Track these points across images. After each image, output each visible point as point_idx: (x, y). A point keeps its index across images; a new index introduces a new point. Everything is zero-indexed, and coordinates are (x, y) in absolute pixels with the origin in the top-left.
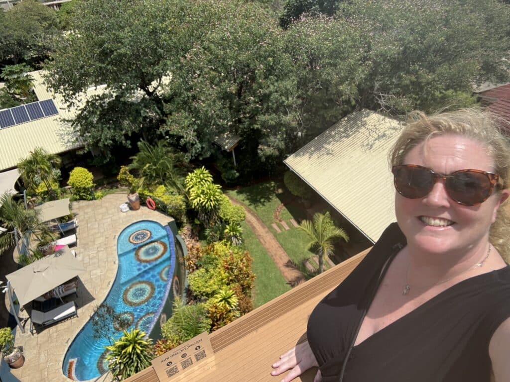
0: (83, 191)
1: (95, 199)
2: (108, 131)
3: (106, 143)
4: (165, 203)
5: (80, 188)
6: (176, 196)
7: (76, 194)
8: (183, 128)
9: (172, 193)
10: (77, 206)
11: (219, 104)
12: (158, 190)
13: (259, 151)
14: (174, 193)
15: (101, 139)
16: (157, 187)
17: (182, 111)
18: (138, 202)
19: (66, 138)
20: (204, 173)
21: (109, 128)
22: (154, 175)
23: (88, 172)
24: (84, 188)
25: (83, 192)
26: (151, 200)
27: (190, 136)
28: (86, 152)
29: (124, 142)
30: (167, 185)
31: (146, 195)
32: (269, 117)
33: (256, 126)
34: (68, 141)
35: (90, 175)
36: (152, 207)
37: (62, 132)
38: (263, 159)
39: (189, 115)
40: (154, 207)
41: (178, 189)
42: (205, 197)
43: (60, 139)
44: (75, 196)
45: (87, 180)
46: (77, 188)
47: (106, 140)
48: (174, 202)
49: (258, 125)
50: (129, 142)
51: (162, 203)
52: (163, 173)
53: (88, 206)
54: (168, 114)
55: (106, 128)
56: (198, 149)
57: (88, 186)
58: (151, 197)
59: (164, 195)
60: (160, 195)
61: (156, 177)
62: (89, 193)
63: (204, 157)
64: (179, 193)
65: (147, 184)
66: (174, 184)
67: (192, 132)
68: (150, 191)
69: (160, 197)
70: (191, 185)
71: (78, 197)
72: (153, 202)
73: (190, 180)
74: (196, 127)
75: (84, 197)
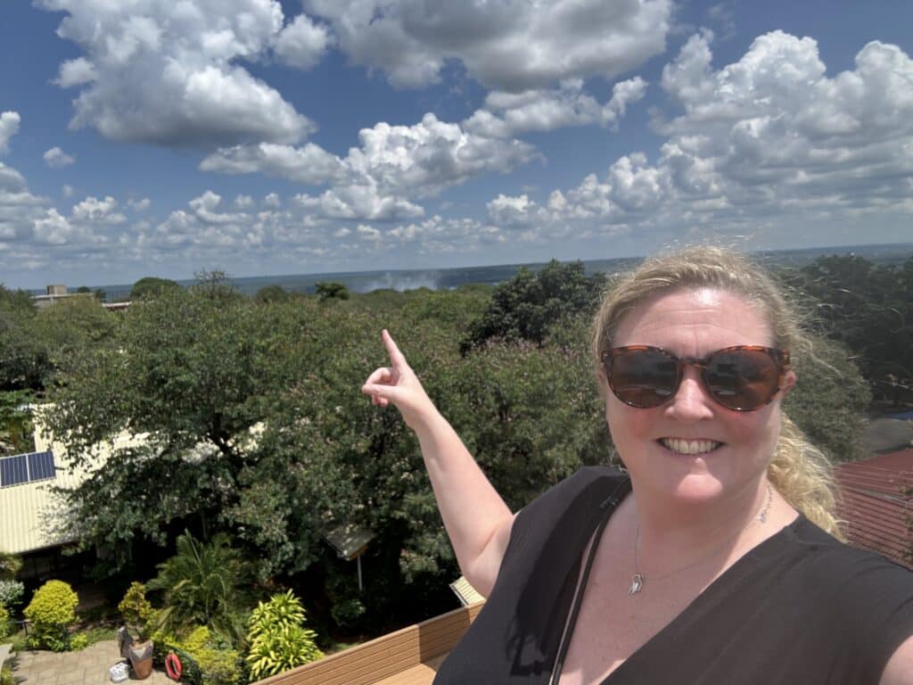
0: (50, 630)
1: (70, 650)
2: (131, 512)
3: (121, 536)
4: (200, 666)
5: (46, 623)
6: (225, 652)
7: (34, 636)
8: (265, 511)
9: (220, 643)
10: (29, 663)
11: (336, 471)
12: (194, 635)
13: (402, 563)
14: (223, 645)
15: (114, 526)
16: (192, 630)
17: (271, 481)
18: (149, 661)
19: (54, 522)
20: (289, 604)
21: (134, 509)
22: (192, 603)
23: (70, 591)
24: (53, 625)
25: (50, 634)
26: (174, 657)
27: (275, 528)
28: (79, 550)
29: (155, 535)
30: (214, 625)
31: (167, 646)
32: (424, 498)
33: (399, 514)
34: (56, 528)
35: (73, 598)
36: (174, 672)
37: (51, 511)
38: (409, 579)
39: (281, 489)
40: (179, 674)
41: (235, 635)
42: (277, 657)
43: (41, 525)
44: (31, 640)
45: (63, 609)
46: (40, 623)
47: (123, 528)
48: (217, 664)
49: (403, 511)
50: (164, 535)
51: (194, 664)
52: (213, 601)
53: (50, 664)
54: (243, 486)
55: (130, 508)
56: (287, 553)
57: (62, 621)
58: (175, 650)
59: (201, 647)
60: (194, 648)
61: (194, 608)
62: (61, 635)
63: (297, 569)
64: (234, 644)
65: (175, 623)
66: (226, 626)
67: (279, 521)
68: (178, 639)
69: (194, 651)
70: (259, 629)
71: (36, 643)
72: (178, 661)
73: (258, 617)
74: (289, 511)
75: (48, 643)
